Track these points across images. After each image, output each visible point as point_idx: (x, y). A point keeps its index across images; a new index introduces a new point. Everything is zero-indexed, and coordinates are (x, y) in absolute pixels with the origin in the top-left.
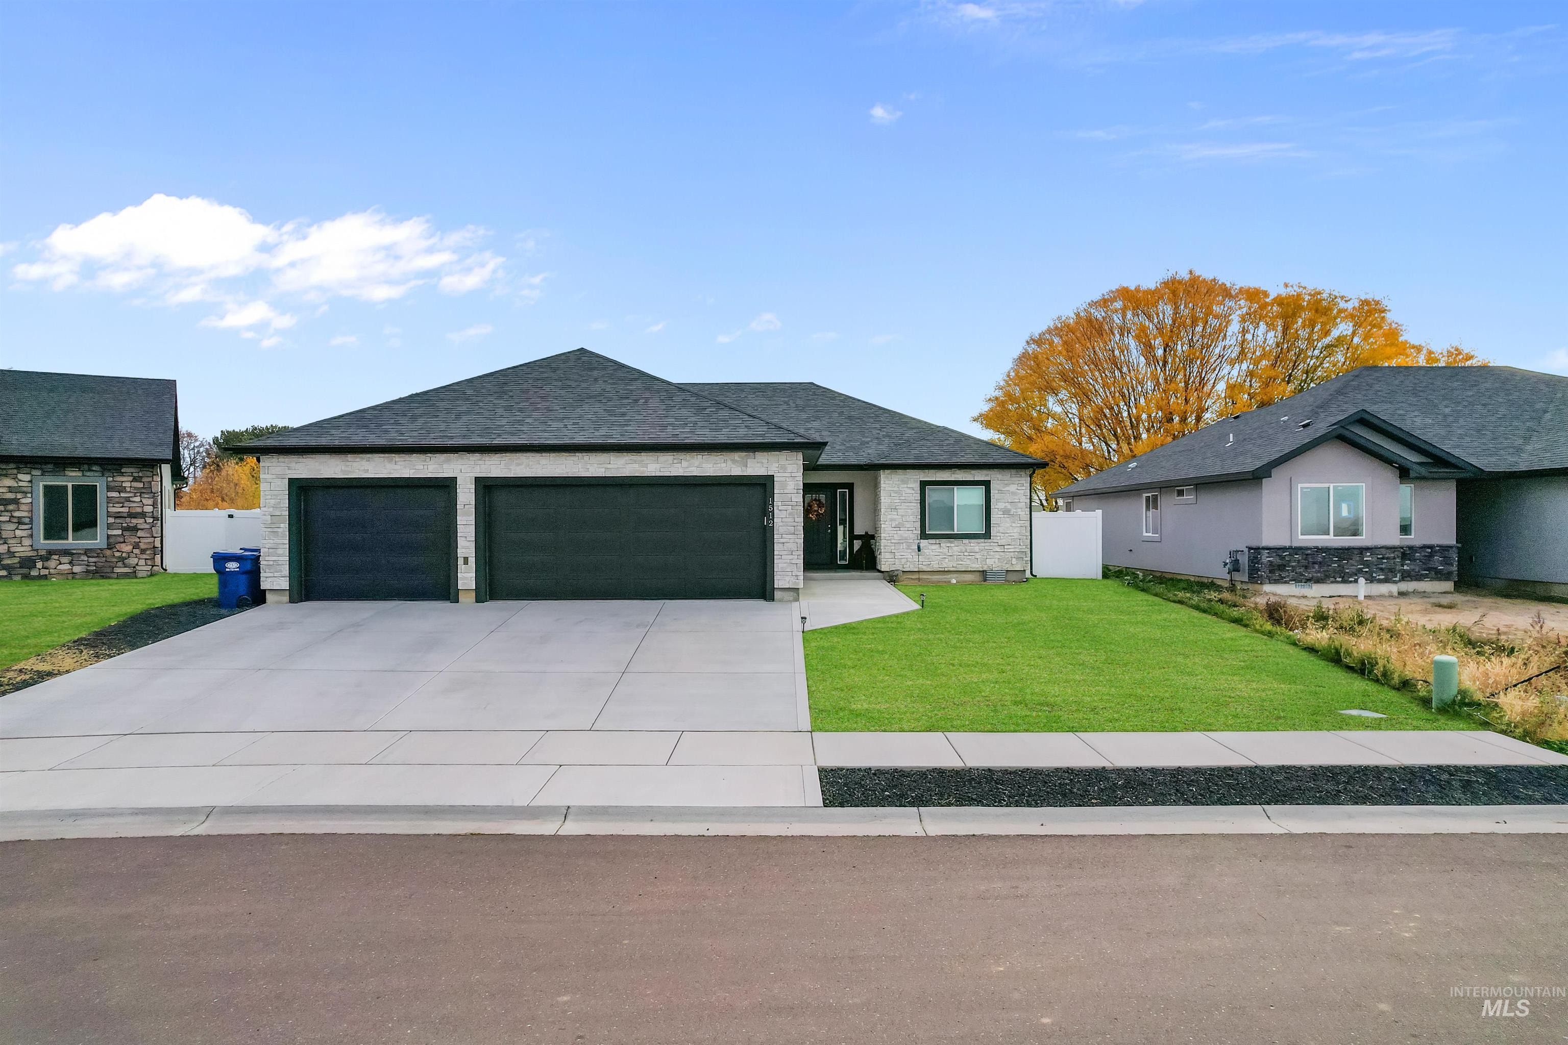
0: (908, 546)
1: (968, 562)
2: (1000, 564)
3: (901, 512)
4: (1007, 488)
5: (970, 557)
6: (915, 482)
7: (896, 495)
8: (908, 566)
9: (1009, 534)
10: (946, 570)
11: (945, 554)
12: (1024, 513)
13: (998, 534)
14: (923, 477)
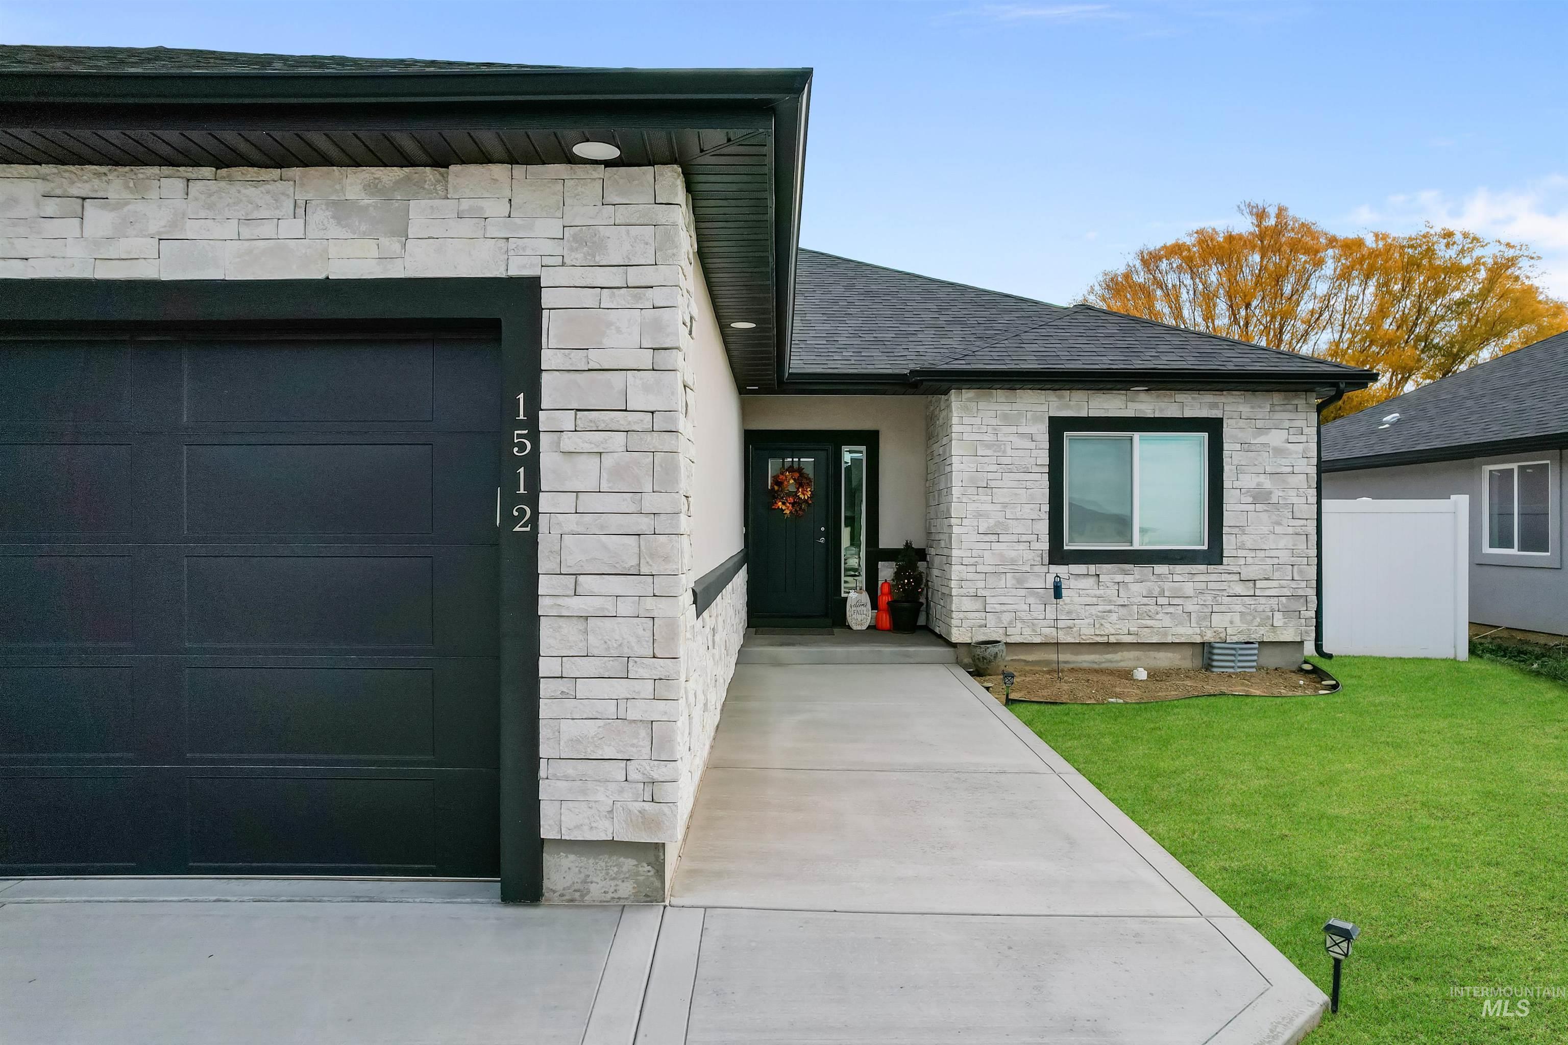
0: (1019, 581)
1: (1167, 621)
2: (1244, 627)
3: (1001, 496)
4: (1262, 439)
5: (1171, 609)
6: (1036, 420)
7: (989, 452)
8: (1017, 630)
9: (1268, 554)
10: (1112, 639)
11: (1110, 602)
12: (1303, 500)
13: (1241, 553)
14: (1059, 408)
